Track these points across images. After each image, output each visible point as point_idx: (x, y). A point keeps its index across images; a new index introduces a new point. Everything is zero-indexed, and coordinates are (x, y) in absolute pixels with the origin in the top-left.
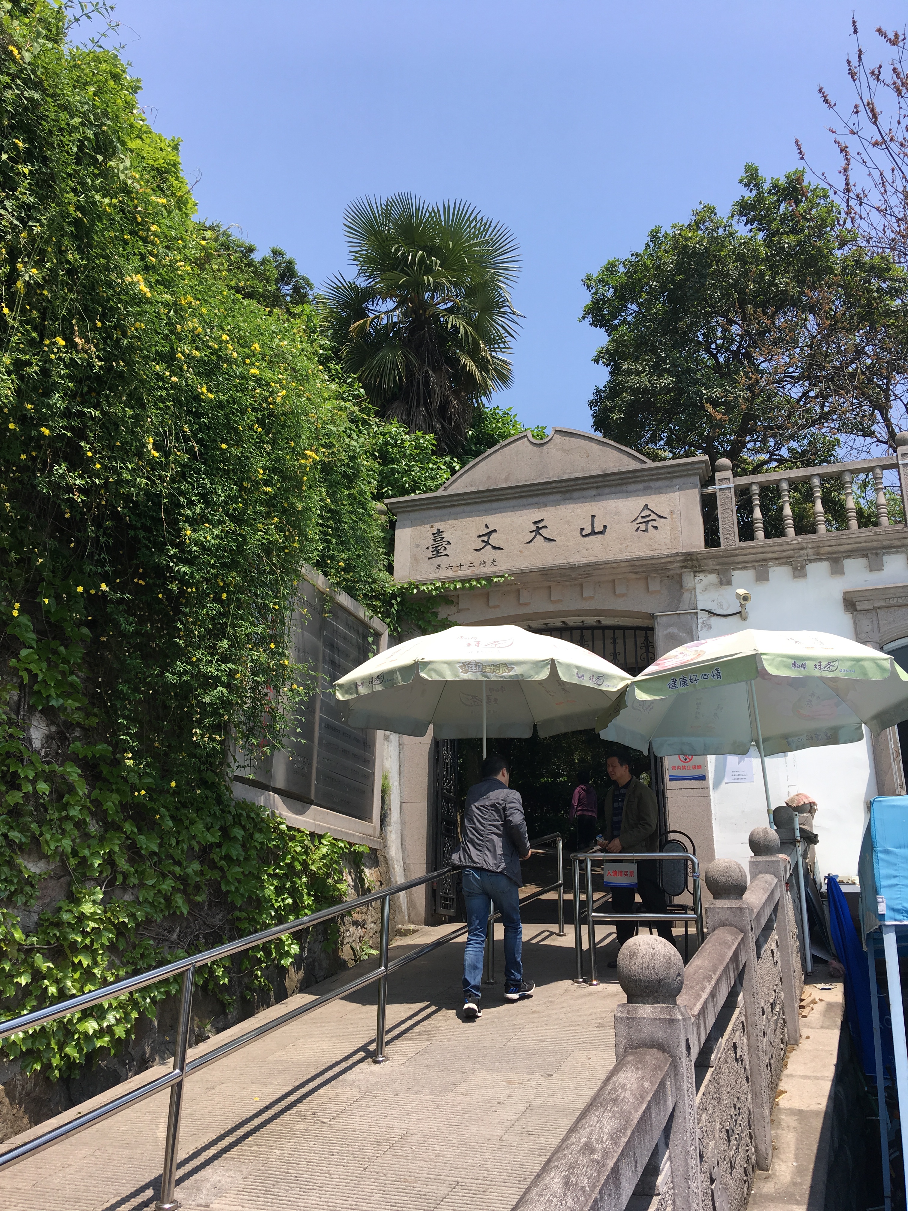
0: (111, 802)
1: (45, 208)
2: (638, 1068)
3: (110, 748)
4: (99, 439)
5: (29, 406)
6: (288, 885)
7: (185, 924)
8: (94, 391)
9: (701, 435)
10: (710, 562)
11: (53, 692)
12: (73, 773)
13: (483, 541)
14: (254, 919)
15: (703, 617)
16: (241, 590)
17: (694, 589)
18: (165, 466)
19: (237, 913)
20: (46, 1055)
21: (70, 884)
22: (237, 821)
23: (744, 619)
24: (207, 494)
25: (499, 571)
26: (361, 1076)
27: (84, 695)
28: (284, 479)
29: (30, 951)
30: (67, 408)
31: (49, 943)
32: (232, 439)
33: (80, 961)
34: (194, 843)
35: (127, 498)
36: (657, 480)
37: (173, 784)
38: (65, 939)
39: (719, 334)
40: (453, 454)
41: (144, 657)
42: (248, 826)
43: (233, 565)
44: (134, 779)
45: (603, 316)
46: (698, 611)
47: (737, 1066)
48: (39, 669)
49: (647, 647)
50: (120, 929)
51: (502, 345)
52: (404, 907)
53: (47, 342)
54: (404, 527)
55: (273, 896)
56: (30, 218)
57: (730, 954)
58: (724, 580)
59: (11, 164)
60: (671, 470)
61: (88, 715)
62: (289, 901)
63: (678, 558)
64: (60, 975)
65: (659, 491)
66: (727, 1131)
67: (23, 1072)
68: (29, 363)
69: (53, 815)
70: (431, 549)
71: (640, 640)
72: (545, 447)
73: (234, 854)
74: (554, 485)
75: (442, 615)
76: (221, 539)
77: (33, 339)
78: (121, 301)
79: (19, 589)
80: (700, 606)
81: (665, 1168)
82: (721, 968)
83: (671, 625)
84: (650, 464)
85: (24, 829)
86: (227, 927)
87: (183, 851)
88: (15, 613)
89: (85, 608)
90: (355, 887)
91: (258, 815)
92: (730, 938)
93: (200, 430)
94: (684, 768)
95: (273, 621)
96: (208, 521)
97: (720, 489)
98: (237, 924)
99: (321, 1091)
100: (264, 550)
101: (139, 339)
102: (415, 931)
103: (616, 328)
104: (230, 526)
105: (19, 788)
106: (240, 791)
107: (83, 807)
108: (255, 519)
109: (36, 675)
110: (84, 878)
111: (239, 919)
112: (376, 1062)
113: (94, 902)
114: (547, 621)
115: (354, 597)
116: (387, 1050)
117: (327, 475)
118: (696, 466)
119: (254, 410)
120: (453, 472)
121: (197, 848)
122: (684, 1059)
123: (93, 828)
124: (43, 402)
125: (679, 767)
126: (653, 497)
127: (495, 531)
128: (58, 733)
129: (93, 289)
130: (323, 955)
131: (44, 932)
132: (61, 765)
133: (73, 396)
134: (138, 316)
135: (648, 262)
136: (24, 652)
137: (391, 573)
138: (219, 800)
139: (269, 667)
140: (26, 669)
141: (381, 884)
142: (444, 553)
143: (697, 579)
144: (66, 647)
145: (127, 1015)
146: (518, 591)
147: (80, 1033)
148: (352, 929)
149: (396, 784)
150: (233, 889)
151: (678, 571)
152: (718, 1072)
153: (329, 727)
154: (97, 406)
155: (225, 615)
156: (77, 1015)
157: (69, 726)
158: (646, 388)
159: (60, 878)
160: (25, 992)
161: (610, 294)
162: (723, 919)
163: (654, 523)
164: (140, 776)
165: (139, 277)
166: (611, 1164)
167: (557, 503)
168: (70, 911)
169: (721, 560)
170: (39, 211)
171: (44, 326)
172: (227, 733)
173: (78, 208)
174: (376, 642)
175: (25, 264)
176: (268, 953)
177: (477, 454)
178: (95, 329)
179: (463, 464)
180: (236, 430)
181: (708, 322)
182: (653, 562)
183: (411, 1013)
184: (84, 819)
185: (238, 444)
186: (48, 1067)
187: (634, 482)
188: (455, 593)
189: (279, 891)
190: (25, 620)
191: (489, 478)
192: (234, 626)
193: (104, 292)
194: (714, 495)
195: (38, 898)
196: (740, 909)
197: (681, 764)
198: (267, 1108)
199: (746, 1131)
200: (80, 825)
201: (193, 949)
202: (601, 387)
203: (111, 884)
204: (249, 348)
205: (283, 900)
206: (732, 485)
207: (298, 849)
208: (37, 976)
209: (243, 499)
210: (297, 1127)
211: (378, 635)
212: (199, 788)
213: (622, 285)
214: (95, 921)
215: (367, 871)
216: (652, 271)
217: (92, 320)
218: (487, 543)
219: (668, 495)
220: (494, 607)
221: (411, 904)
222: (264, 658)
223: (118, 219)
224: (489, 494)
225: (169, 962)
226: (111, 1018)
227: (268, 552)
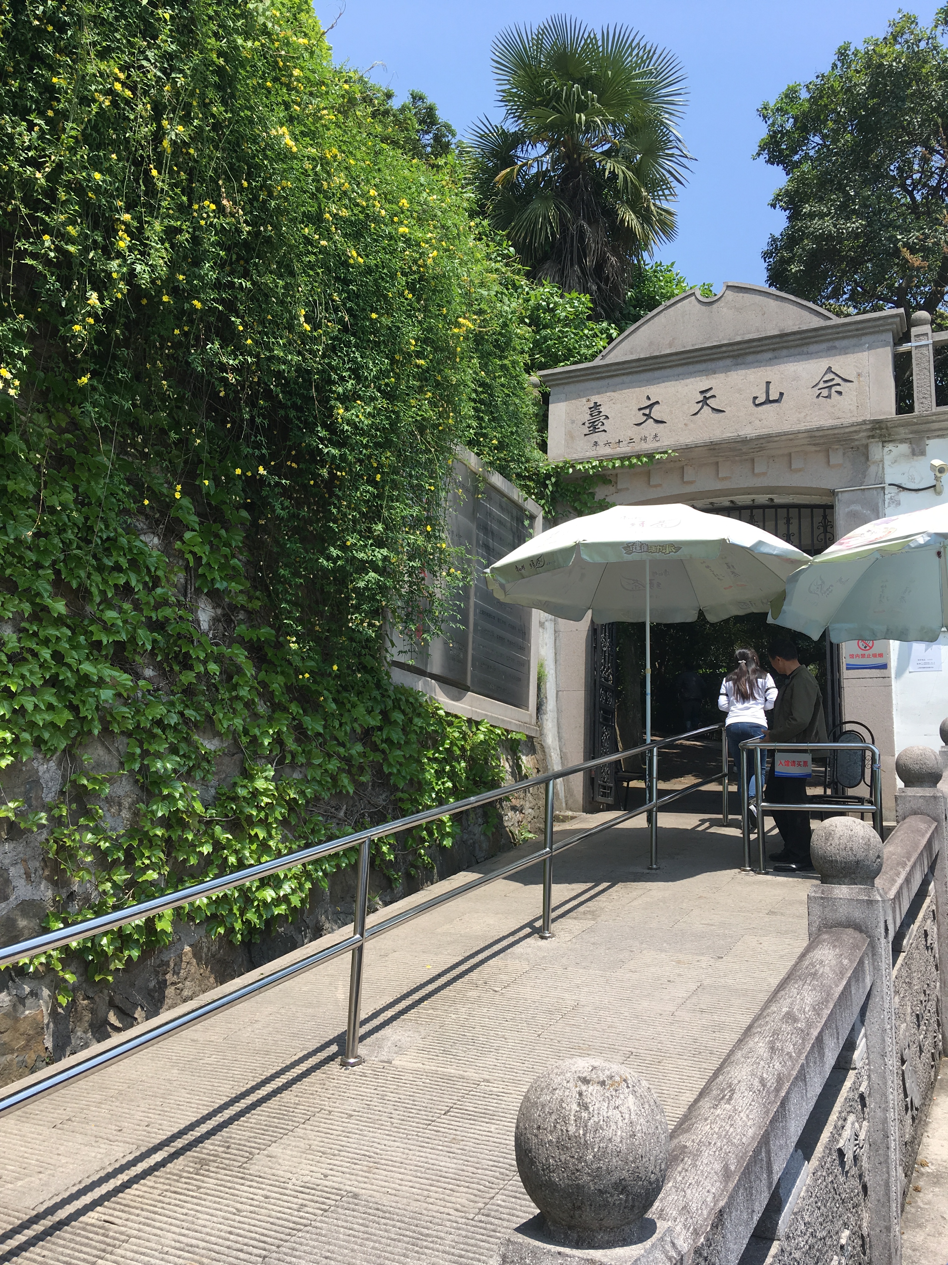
0: (277, 684)
1: (187, 57)
2: (835, 946)
3: (273, 632)
4: (250, 312)
5: (181, 277)
6: (448, 768)
7: (351, 802)
8: (242, 258)
9: (890, 287)
10: (902, 430)
11: (217, 575)
12: (241, 656)
13: (644, 414)
14: (416, 800)
15: (891, 492)
16: (395, 471)
17: (882, 461)
18: (316, 340)
19: (400, 795)
20: (229, 920)
21: (242, 762)
22: (397, 705)
23: (939, 493)
24: (358, 369)
25: (662, 447)
26: (529, 950)
27: (246, 578)
28: (436, 349)
29: (209, 823)
30: (217, 279)
31: (227, 816)
32: (382, 308)
33: (256, 834)
34: (356, 725)
35: (279, 375)
36: (844, 338)
37: (335, 668)
38: (241, 812)
39: (916, 167)
40: (611, 319)
41: (303, 540)
42: (407, 710)
43: (386, 444)
44: (297, 661)
45: (781, 151)
46: (886, 486)
47: (927, 954)
48: (204, 551)
49: (825, 527)
50: (292, 805)
51: (667, 192)
52: (562, 794)
53: (196, 207)
54: (559, 401)
55: (434, 780)
56: (173, 69)
57: (924, 841)
58: (917, 450)
59: (150, 9)
60: (860, 326)
61: (250, 598)
62: (449, 784)
63: (864, 427)
64: (238, 846)
65: (845, 351)
66: (917, 1016)
67: (208, 935)
68: (179, 231)
69: (223, 694)
70: (587, 425)
71: (818, 519)
72: (715, 306)
73: (395, 737)
74: (724, 349)
75: (598, 497)
76: (374, 417)
77: (182, 204)
78: (266, 157)
79: (179, 471)
80: (888, 480)
81: (861, 1044)
82: (915, 856)
83: (853, 502)
84: (836, 320)
85: (198, 708)
86: (391, 807)
87: (346, 733)
88: (178, 496)
89: (243, 490)
90: (513, 774)
91: (416, 700)
92: (923, 826)
93: (348, 298)
94: (863, 656)
95: (429, 502)
96: (360, 398)
97: (916, 347)
98: (400, 804)
99: (491, 962)
100: (417, 428)
101: (286, 199)
102: (573, 818)
103: (797, 165)
104: (381, 403)
105: (191, 668)
106: (398, 677)
107: (252, 687)
108: (408, 395)
109: (201, 557)
110: (256, 756)
111: (401, 800)
112: (543, 938)
113: (266, 778)
114: (714, 500)
115: (507, 477)
116: (553, 927)
117: (477, 345)
118: (890, 320)
119: (404, 274)
120: (610, 339)
121: (359, 730)
122: (883, 940)
123: (261, 708)
124: (194, 273)
125: (857, 656)
126: (838, 358)
127: (657, 403)
128: (224, 616)
129: (239, 146)
130: (482, 838)
131: (222, 806)
132: (229, 647)
133: (222, 266)
134: (284, 174)
135: (836, 85)
136: (188, 535)
137: (545, 451)
138: (378, 686)
139: (426, 551)
140: (191, 552)
141: (538, 771)
142: (602, 428)
143: (886, 449)
144: (227, 531)
145: (301, 887)
146: (683, 468)
147: (259, 901)
148: (510, 814)
149: (552, 672)
150: (395, 771)
151: (864, 442)
152: (909, 957)
153: (484, 614)
154: (246, 275)
155: (380, 496)
156: (257, 884)
157: (233, 608)
158: (830, 235)
159: (233, 755)
160: (207, 861)
161: (789, 126)
162: (915, 807)
163: (838, 388)
164: (303, 659)
165: (284, 129)
166: (815, 1033)
167: (727, 369)
168: (245, 786)
169: (915, 428)
170: (182, 60)
171: (192, 188)
172: (384, 618)
173: (220, 54)
174: (531, 526)
175: (171, 120)
176: (431, 834)
177: (637, 318)
178: (241, 190)
179: (621, 330)
180: (385, 297)
181: (904, 154)
182: (836, 431)
183: (574, 894)
184: (253, 700)
185: (389, 314)
186: (231, 931)
187: (816, 342)
188: (614, 472)
189: (439, 774)
190: (186, 502)
191: (651, 344)
192: (391, 508)
193: (249, 148)
194: (909, 354)
195: (214, 773)
196: (935, 798)
197: (861, 652)
198: (440, 976)
199: (934, 1019)
200: (249, 705)
201: (359, 826)
202: (777, 235)
203: (281, 762)
204: (397, 203)
205: (443, 783)
206: (931, 341)
207: (456, 735)
208: (218, 846)
209: (395, 373)
210: (470, 994)
211: (532, 518)
212: (359, 672)
213: (804, 113)
214: (268, 796)
215: (524, 758)
216: (840, 96)
217: (239, 181)
218: (648, 416)
219: (855, 355)
220: (656, 486)
221: (569, 791)
222: (421, 541)
223: (260, 64)
224: (651, 361)
225: (338, 838)
226: (286, 888)
227: (422, 430)
